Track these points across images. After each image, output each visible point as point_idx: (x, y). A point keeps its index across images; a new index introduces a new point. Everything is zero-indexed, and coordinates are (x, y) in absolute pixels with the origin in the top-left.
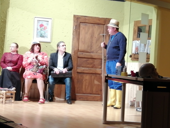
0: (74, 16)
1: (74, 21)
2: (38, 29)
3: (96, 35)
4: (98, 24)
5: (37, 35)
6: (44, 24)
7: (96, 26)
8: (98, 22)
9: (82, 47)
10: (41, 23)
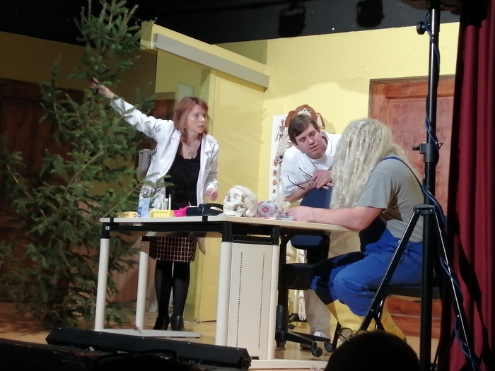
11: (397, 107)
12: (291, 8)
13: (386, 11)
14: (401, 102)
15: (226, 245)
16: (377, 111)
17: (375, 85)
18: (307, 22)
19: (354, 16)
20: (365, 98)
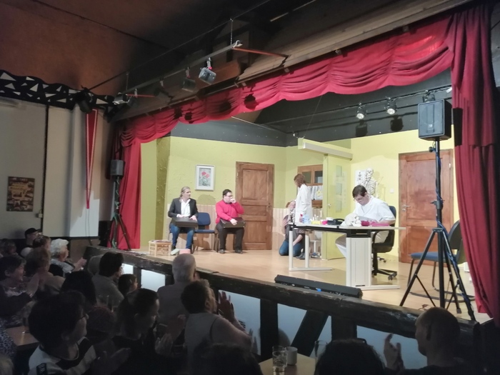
0: (237, 163)
1: (237, 168)
2: (200, 177)
3: (259, 181)
4: (261, 170)
5: (200, 183)
6: (207, 171)
7: (259, 173)
8: (261, 168)
9: (246, 194)
10: (203, 171)
11: (412, 165)
12: (361, 125)
13: (404, 123)
14: (414, 163)
15: (348, 239)
16: (402, 168)
17: (401, 156)
18: (368, 130)
19: (390, 127)
20: (397, 161)
